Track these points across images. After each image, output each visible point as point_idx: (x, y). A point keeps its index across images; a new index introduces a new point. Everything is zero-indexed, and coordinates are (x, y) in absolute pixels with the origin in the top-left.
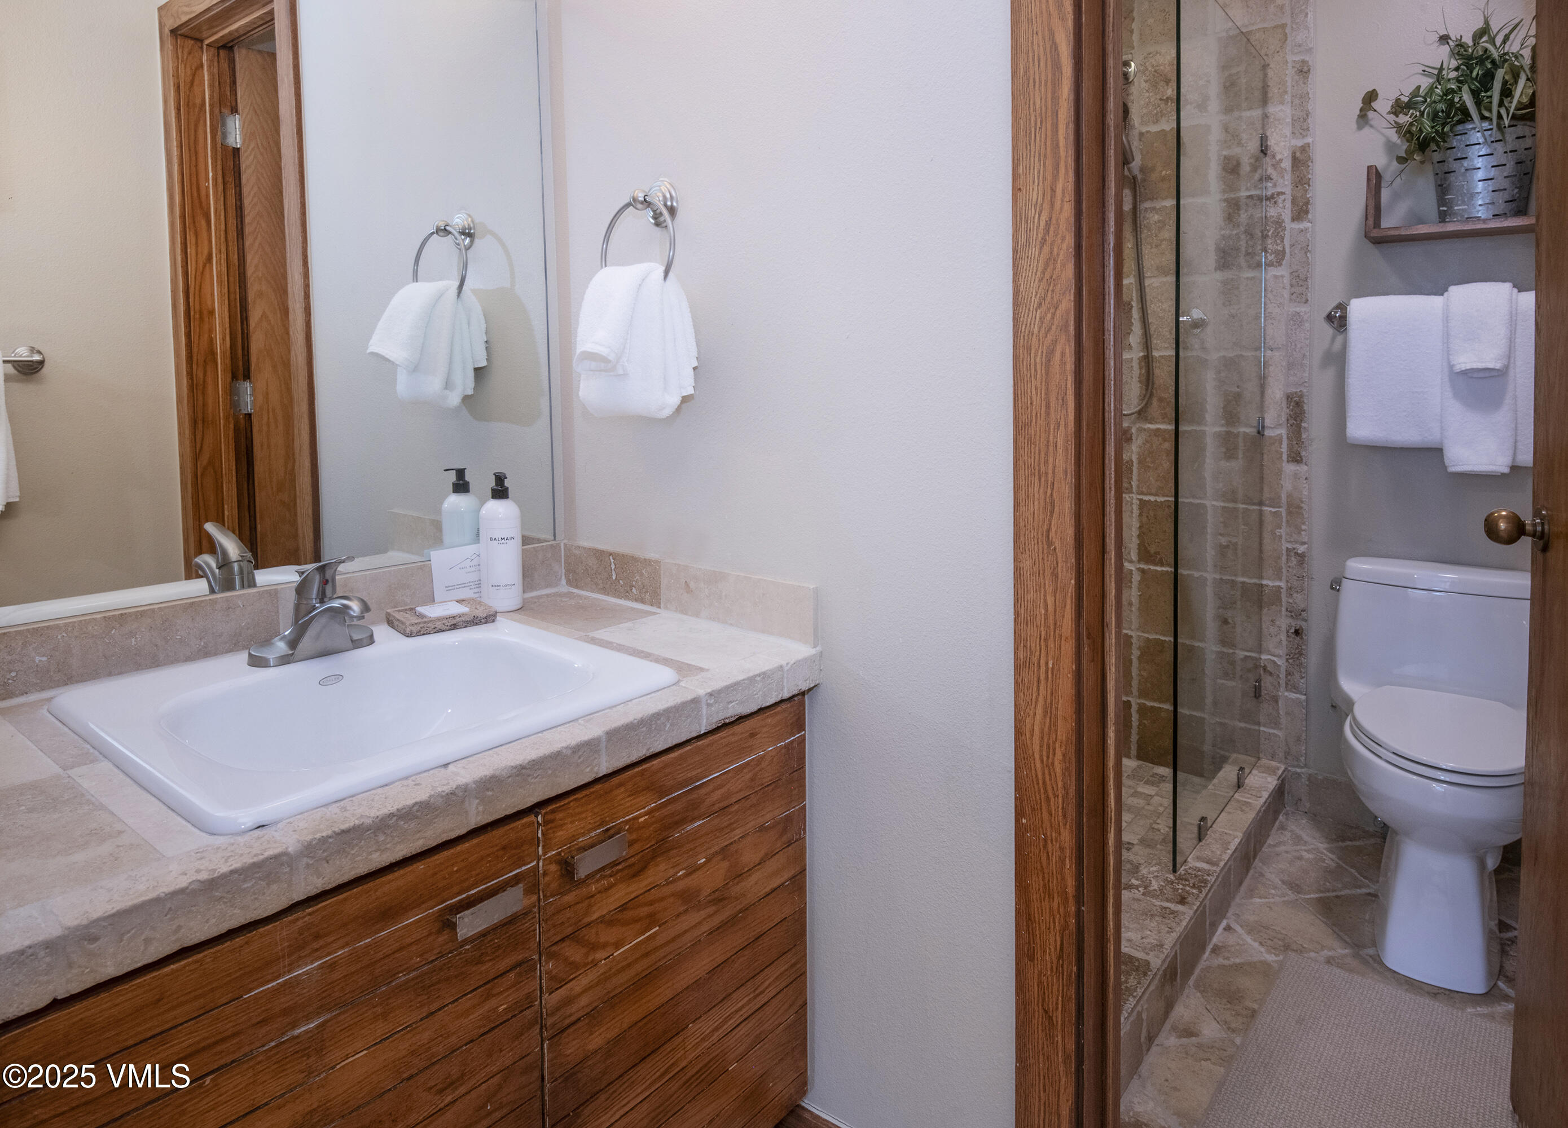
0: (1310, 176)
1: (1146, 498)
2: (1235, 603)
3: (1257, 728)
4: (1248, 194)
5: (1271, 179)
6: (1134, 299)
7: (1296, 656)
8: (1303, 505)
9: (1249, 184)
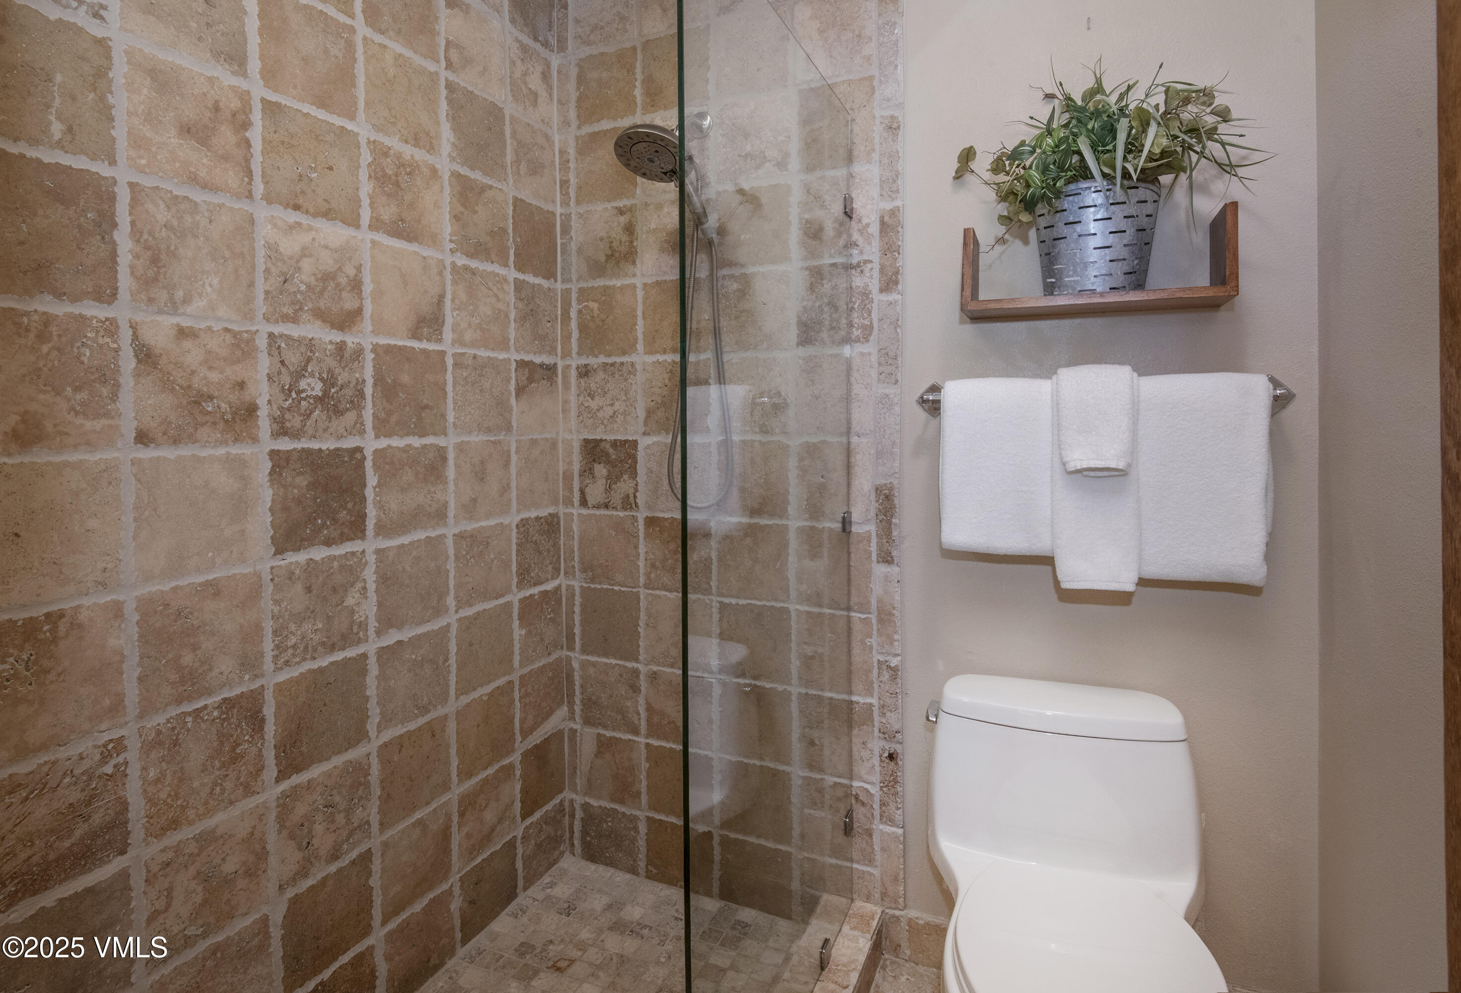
0: (900, 243)
1: (726, 600)
2: (822, 722)
3: (848, 864)
4: (832, 261)
5: (858, 246)
6: (712, 376)
7: (891, 784)
8: (895, 612)
9: (833, 251)
